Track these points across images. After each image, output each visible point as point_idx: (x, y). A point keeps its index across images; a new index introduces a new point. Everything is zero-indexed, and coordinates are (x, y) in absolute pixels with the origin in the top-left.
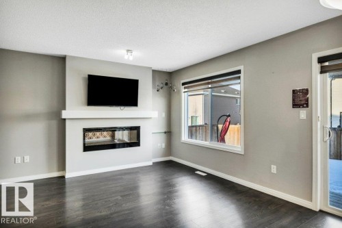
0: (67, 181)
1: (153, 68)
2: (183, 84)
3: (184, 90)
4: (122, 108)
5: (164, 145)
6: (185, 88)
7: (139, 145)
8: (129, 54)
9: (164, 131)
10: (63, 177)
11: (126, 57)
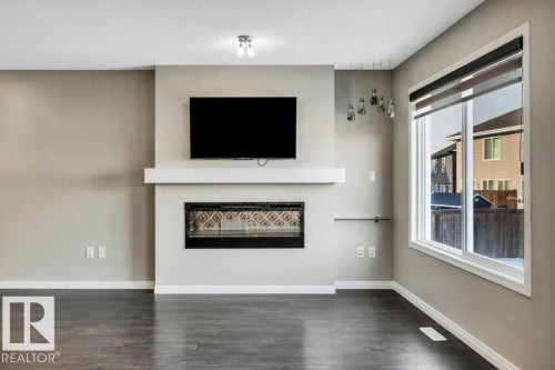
0: (156, 299)
1: (336, 68)
2: (413, 96)
3: (415, 113)
4: (262, 161)
5: (372, 251)
6: (419, 106)
7: (302, 246)
8: (245, 44)
9: (373, 216)
10: (151, 291)
11: (240, 52)
